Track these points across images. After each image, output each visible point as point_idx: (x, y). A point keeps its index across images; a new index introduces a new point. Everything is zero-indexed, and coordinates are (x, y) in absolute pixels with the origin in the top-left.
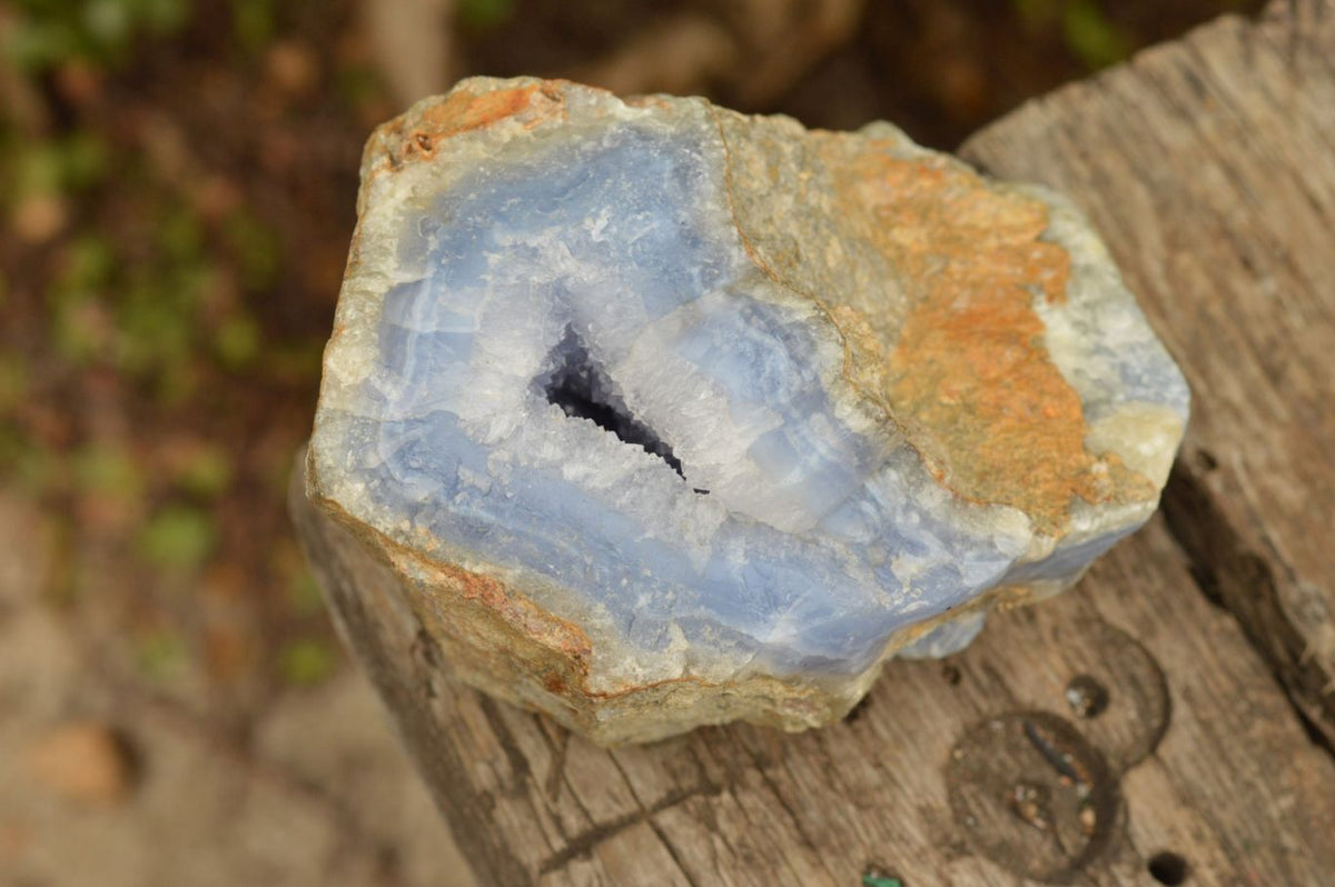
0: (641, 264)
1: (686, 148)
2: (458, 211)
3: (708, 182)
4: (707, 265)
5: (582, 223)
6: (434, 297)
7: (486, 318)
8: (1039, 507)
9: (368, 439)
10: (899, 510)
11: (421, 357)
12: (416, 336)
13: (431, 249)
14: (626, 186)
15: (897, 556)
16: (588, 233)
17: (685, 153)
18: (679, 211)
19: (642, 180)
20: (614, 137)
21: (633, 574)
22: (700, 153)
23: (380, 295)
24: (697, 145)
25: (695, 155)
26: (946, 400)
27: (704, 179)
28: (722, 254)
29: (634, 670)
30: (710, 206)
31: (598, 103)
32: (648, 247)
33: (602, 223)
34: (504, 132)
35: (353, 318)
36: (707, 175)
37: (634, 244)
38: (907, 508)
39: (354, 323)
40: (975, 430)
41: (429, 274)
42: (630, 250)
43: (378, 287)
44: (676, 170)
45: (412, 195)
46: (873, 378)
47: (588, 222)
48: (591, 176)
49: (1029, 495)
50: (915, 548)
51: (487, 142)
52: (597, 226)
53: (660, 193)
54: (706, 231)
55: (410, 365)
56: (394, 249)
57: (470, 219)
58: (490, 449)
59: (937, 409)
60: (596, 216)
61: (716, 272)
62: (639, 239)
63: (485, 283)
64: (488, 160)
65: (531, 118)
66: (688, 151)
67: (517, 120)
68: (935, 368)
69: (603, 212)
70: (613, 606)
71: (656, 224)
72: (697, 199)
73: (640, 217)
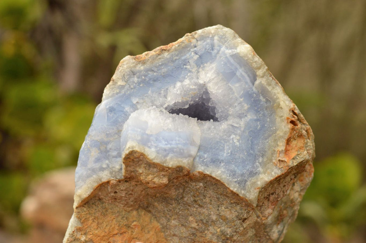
0: (217, 142)
1: (240, 180)
2: (267, 113)
3: (226, 177)
4: (204, 159)
5: (239, 136)
6: (246, 83)
7: (231, 89)
8: (86, 214)
9: (222, 40)
10: (109, 163)
11: (231, 64)
12: (238, 68)
13: (261, 97)
14: (241, 156)
15: (99, 153)
16: (236, 135)
17: (238, 178)
18: (224, 163)
19: (239, 161)
20: (258, 167)
21: (143, 81)
22: (236, 182)
23: (257, 71)
24: (238, 183)
25: (236, 180)
26: (135, 223)
27: (227, 176)
28: (204, 164)
29: (123, 67)
30: (220, 172)
31: (272, 174)
32: (221, 148)
33: (235, 141)
34: (281, 144)
35: (255, 59)
36: (228, 178)
37: (224, 144)
38: (108, 165)
39: (253, 58)
40: (121, 221)
41: (254, 89)
42: (223, 142)
43: (260, 72)
44: (235, 172)
45: (280, 106)
46: (141, 170)
47: (238, 137)
48: (251, 151)
49: (92, 216)
50: (98, 160)
51: (282, 137)
52: (235, 139)
53: (232, 163)
54: (214, 166)
55: (232, 61)
56: (267, 87)
57: (262, 113)
58: (198, 67)
59: (134, 219)
60: (238, 141)
61: (201, 160)
62: (224, 147)
63: (241, 98)
64: (276, 132)
65: (280, 155)
66: (239, 179)
67: (282, 151)
68: (146, 231)
69: (238, 144)
70: (140, 71)
71: (225, 155)
72: (223, 170)
73: (229, 151)
